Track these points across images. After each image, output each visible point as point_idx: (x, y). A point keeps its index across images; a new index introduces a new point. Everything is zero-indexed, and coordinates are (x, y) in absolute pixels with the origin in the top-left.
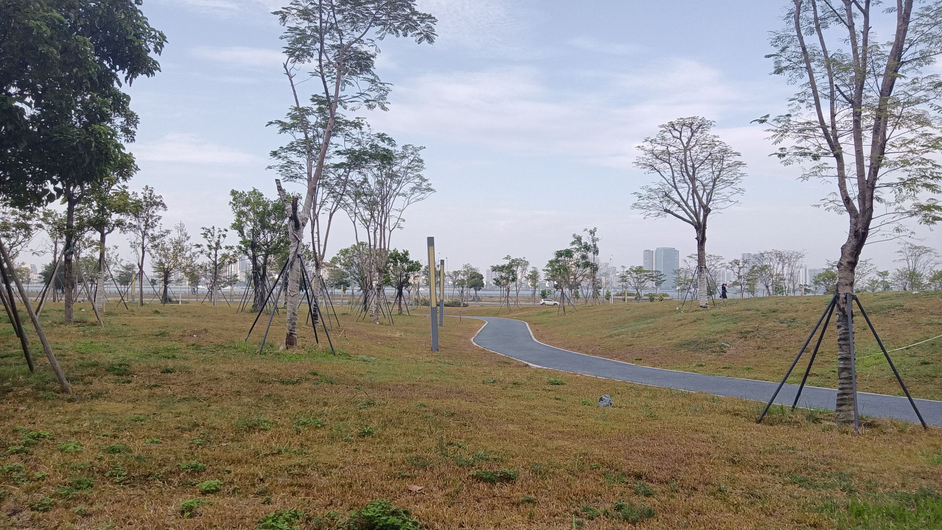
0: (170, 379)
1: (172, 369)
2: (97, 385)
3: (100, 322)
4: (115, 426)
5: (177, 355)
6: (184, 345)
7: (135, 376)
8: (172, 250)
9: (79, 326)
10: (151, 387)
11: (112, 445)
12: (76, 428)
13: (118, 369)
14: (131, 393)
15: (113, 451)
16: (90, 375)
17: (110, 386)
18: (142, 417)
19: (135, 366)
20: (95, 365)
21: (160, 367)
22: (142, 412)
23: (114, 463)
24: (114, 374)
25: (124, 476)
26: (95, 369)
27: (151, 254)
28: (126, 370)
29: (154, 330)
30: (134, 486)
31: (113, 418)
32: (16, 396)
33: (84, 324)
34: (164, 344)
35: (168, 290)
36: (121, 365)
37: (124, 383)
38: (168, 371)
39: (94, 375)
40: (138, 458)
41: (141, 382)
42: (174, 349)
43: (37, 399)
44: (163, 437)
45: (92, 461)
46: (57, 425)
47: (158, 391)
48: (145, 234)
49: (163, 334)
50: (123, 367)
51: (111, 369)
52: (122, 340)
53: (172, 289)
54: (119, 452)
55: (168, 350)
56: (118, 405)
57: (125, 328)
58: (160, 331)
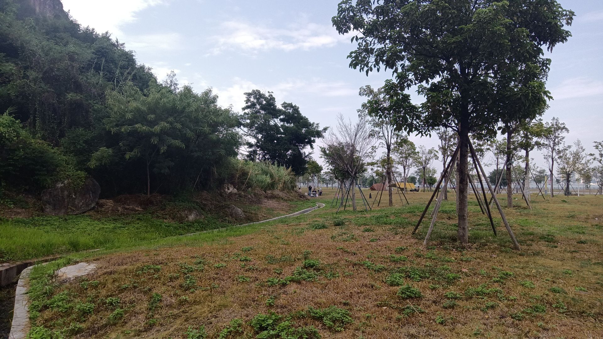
0: (584, 248)
1: (584, 241)
2: (535, 247)
3: (529, 207)
4: (553, 275)
5: (586, 232)
6: (590, 225)
7: (559, 244)
8: (571, 159)
9: (516, 209)
10: (572, 252)
11: (553, 287)
12: (527, 273)
13: (547, 238)
14: (559, 255)
15: (554, 291)
16: (530, 240)
17: (544, 248)
18: (570, 272)
19: (558, 237)
20: (531, 234)
21: (575, 239)
22: (568, 268)
23: (557, 299)
24: (545, 241)
25: (565, 309)
26: (532, 236)
27: (557, 162)
28: (552, 239)
29: (565, 213)
30: (573, 318)
31: (550, 269)
32: (490, 249)
33: (519, 208)
34: (574, 223)
35: (570, 186)
36: (548, 235)
37: (552, 247)
38: (582, 242)
39: (532, 241)
40: (573, 299)
41: (564, 248)
42: (583, 228)
43: (502, 252)
44: (587, 288)
45: (542, 295)
46: (517, 269)
47: (576, 255)
48: (553, 149)
49: (573, 217)
50: (550, 237)
51: (542, 238)
52: (545, 219)
53: (573, 186)
54: (559, 292)
55: (578, 228)
56: (552, 261)
57: (546, 212)
58: (570, 215)
